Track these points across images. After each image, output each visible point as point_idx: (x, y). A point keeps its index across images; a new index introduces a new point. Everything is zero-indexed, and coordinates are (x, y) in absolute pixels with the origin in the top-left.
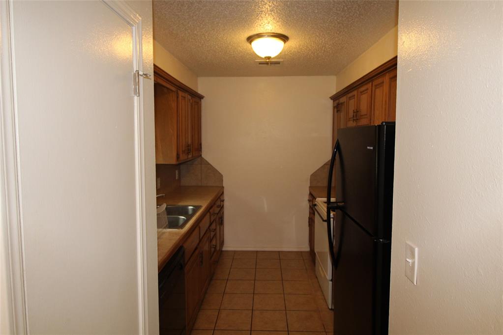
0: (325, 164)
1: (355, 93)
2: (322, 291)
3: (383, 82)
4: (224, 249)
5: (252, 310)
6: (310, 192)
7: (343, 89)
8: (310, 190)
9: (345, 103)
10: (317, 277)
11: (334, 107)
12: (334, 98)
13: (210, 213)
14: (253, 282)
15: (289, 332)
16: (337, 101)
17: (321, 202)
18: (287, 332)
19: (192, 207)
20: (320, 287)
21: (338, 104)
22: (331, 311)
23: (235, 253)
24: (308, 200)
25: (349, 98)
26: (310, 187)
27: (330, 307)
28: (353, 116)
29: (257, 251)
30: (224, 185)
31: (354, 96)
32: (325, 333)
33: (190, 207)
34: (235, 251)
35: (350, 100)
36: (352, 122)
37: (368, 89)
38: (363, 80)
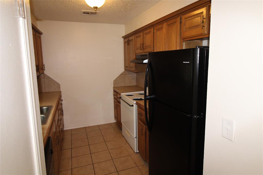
0: (121, 74)
1: (141, 34)
2: (128, 143)
3: (162, 28)
4: (65, 129)
5: (93, 164)
6: (114, 90)
7: (132, 32)
8: (113, 89)
9: (134, 40)
10: (123, 136)
11: (125, 43)
12: (125, 37)
13: (58, 109)
14: (88, 146)
15: (118, 172)
16: (127, 39)
17: (124, 95)
18: (117, 172)
19: (46, 107)
20: (127, 141)
21: (128, 41)
22: (136, 154)
23: (72, 131)
24: (114, 95)
25: (137, 37)
26: (113, 87)
27: (136, 152)
28: (141, 47)
29: (85, 127)
30: (61, 90)
31: (141, 35)
32: (137, 167)
33: (44, 108)
34: (71, 129)
35: (137, 38)
36: (140, 50)
37: (151, 31)
38: (147, 27)
